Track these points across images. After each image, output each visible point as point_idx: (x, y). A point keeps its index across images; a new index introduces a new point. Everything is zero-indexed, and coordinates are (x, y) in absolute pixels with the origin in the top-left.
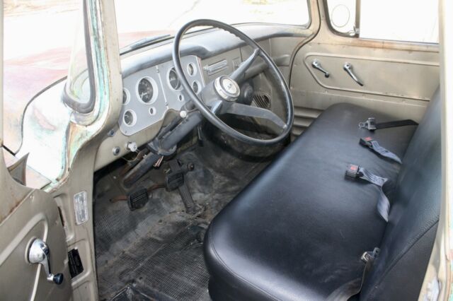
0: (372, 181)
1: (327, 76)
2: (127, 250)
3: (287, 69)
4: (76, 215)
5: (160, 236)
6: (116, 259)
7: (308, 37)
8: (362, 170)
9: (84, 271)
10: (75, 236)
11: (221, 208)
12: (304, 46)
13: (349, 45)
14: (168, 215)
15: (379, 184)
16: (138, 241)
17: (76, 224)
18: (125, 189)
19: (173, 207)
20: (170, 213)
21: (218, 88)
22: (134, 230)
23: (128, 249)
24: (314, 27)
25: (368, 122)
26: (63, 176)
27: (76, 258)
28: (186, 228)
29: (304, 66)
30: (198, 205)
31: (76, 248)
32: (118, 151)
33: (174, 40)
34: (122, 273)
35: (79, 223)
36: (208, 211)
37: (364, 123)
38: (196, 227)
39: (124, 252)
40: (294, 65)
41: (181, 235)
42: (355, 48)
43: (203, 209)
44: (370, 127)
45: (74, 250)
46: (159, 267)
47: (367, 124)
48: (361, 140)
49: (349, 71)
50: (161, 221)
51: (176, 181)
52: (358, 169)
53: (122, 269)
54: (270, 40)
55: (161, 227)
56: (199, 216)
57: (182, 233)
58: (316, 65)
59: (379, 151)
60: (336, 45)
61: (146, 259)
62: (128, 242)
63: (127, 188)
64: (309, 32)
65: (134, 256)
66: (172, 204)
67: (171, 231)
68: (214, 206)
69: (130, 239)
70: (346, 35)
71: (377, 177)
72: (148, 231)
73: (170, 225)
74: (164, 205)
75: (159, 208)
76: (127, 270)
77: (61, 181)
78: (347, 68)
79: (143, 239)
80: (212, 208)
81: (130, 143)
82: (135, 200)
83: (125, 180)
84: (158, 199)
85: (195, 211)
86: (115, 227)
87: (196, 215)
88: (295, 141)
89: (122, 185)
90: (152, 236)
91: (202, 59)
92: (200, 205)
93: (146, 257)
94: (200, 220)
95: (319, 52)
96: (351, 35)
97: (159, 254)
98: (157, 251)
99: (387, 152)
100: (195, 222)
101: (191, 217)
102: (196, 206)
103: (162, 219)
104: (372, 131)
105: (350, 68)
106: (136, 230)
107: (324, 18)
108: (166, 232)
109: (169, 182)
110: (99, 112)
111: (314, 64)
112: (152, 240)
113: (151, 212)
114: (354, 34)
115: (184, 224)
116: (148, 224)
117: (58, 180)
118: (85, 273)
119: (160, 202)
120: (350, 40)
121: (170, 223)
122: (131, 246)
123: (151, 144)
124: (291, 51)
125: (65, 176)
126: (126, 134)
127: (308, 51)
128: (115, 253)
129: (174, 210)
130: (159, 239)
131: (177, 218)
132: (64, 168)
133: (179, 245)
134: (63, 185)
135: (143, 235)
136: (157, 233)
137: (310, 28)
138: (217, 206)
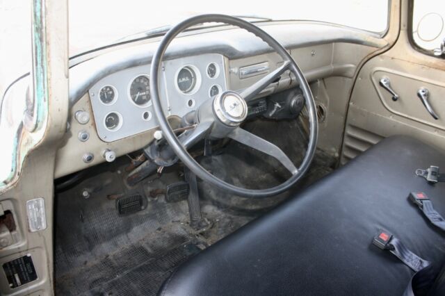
0: (405, 261)
1: (395, 99)
2: (111, 254)
3: (349, 82)
4: (30, 222)
5: (152, 247)
6: (96, 262)
7: (382, 48)
8: (394, 242)
9: (37, 279)
10: (28, 243)
11: (229, 230)
12: (375, 58)
13: (430, 66)
14: (170, 223)
15: (413, 267)
16: (127, 246)
17: (29, 231)
18: (128, 187)
19: (178, 215)
20: (173, 222)
21: (217, 106)
22: (127, 233)
23: (114, 253)
24: (391, 37)
25: (429, 170)
26: (12, 179)
27: (28, 265)
28: (182, 244)
29: (370, 81)
30: (206, 219)
31: (29, 255)
32: (90, 159)
33: (162, 38)
34: (95, 281)
35: (33, 230)
36: (214, 230)
37: (423, 171)
38: (192, 246)
39: (108, 256)
40: (359, 79)
41: (173, 253)
42: (438, 71)
43: (210, 226)
44: (429, 178)
45: (26, 256)
46: (135, 286)
47: (427, 173)
48: (411, 194)
49: (423, 97)
50: (159, 229)
51: (179, 192)
52: (391, 239)
53: (97, 276)
54: (333, 44)
55: (157, 237)
56: (202, 234)
57: (175, 249)
58: (384, 83)
59: (430, 217)
60: (413, 63)
61: (125, 272)
62: (116, 245)
63: (130, 185)
64: (383, 42)
65: (116, 264)
66: (178, 212)
67: (166, 244)
68: (223, 225)
69: (119, 243)
70: (429, 53)
71: (414, 256)
72: (142, 238)
73: (168, 237)
74: (169, 212)
75: (161, 214)
76: (103, 279)
77: (9, 185)
78: (422, 94)
79: (133, 246)
80: (219, 227)
81: (109, 151)
82: (126, 206)
83: (129, 178)
84: (163, 203)
85: (200, 226)
86: (105, 227)
87: (199, 231)
88: (345, 166)
89: (125, 181)
90: (144, 244)
91: (230, 59)
92: (208, 220)
93: (126, 269)
94: (201, 239)
95: (391, 68)
96: (436, 54)
97: (141, 269)
98: (142, 264)
99: (441, 220)
100: (194, 240)
101: (194, 232)
102: (204, 221)
103: (163, 226)
104: (431, 183)
105: (425, 95)
106: (129, 234)
107: (406, 27)
108: (160, 244)
109: (169, 192)
110: (37, 121)
111: (382, 81)
112: (142, 250)
113: (152, 216)
114: (440, 54)
115: (183, 239)
116: (144, 229)
117: (5, 183)
118: (40, 280)
119: (165, 207)
120: (433, 60)
121: (169, 234)
122: (117, 251)
123: (148, 151)
124: (358, 60)
125: (15, 181)
126: (106, 140)
127: (378, 64)
128: (98, 254)
129: (179, 219)
130: (149, 250)
131: (179, 230)
132: (14, 170)
133: (166, 264)
134: (11, 190)
135: (134, 241)
136: (151, 242)
137: (386, 38)
138: (226, 226)
